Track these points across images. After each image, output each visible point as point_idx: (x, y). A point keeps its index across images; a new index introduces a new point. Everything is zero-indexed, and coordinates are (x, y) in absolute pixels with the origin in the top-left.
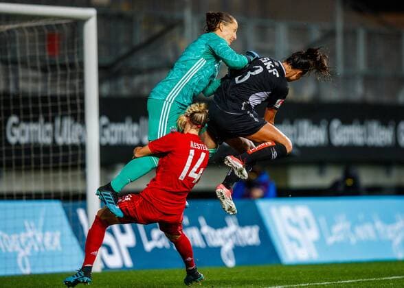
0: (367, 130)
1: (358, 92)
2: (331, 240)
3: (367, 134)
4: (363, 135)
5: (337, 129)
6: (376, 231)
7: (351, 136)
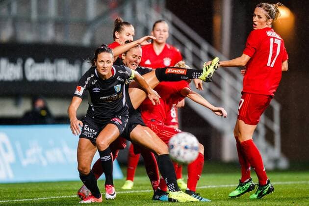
0: (57, 68)
1: (50, 35)
2: (25, 163)
3: (57, 71)
4: (53, 72)
5: (32, 66)
6: (64, 155)
7: (43, 72)
